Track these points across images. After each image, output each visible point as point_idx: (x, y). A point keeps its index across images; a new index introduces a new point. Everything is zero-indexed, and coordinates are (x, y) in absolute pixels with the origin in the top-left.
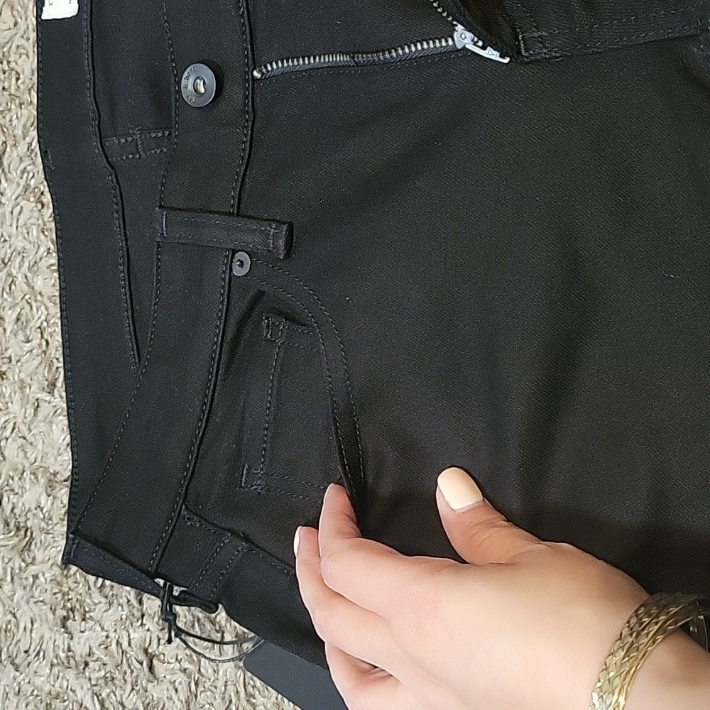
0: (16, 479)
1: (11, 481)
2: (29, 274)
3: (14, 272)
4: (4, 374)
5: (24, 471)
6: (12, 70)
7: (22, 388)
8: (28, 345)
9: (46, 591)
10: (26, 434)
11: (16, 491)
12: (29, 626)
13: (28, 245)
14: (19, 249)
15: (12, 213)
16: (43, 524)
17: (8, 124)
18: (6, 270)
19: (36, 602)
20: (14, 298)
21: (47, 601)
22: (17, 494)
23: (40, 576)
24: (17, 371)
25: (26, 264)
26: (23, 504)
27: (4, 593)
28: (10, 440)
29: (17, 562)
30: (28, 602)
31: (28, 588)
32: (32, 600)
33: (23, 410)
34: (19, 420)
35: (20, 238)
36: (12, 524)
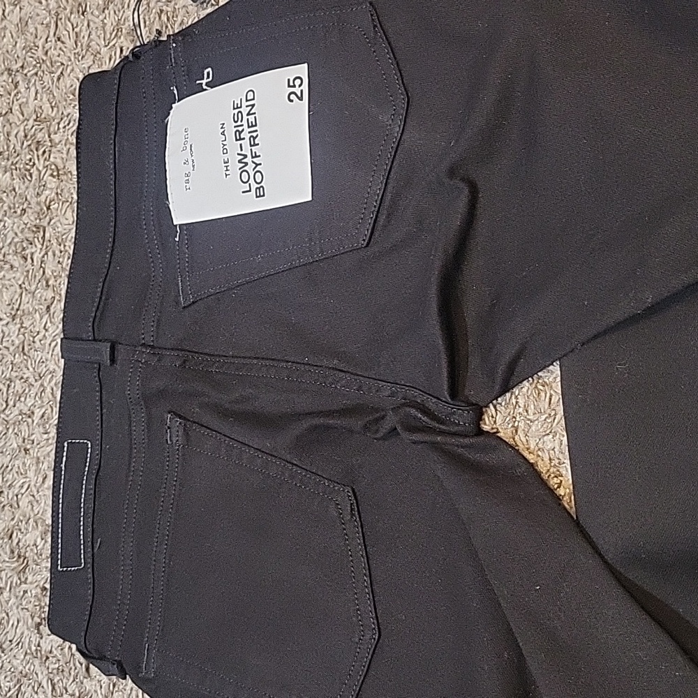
0: (24, 522)
1: (20, 523)
2: (55, 388)
3: (45, 384)
4: (28, 450)
5: (29, 519)
6: (66, 251)
7: (38, 463)
8: (46, 435)
9: (30, 602)
10: (35, 494)
11: (22, 531)
12: (16, 623)
13: (57, 369)
14: (51, 369)
15: (50, 345)
16: (36, 557)
17: (58, 286)
18: (40, 382)
19: (22, 609)
20: (42, 402)
21: (30, 609)
22: (23, 533)
23: (29, 592)
24: (36, 450)
25: (54, 381)
26: (26, 541)
27: (3, 598)
28: (24, 496)
29: (15, 579)
30: (17, 608)
31: (19, 598)
32: (20, 607)
33: (36, 478)
34: (32, 483)
35: (53, 362)
36: (16, 553)
